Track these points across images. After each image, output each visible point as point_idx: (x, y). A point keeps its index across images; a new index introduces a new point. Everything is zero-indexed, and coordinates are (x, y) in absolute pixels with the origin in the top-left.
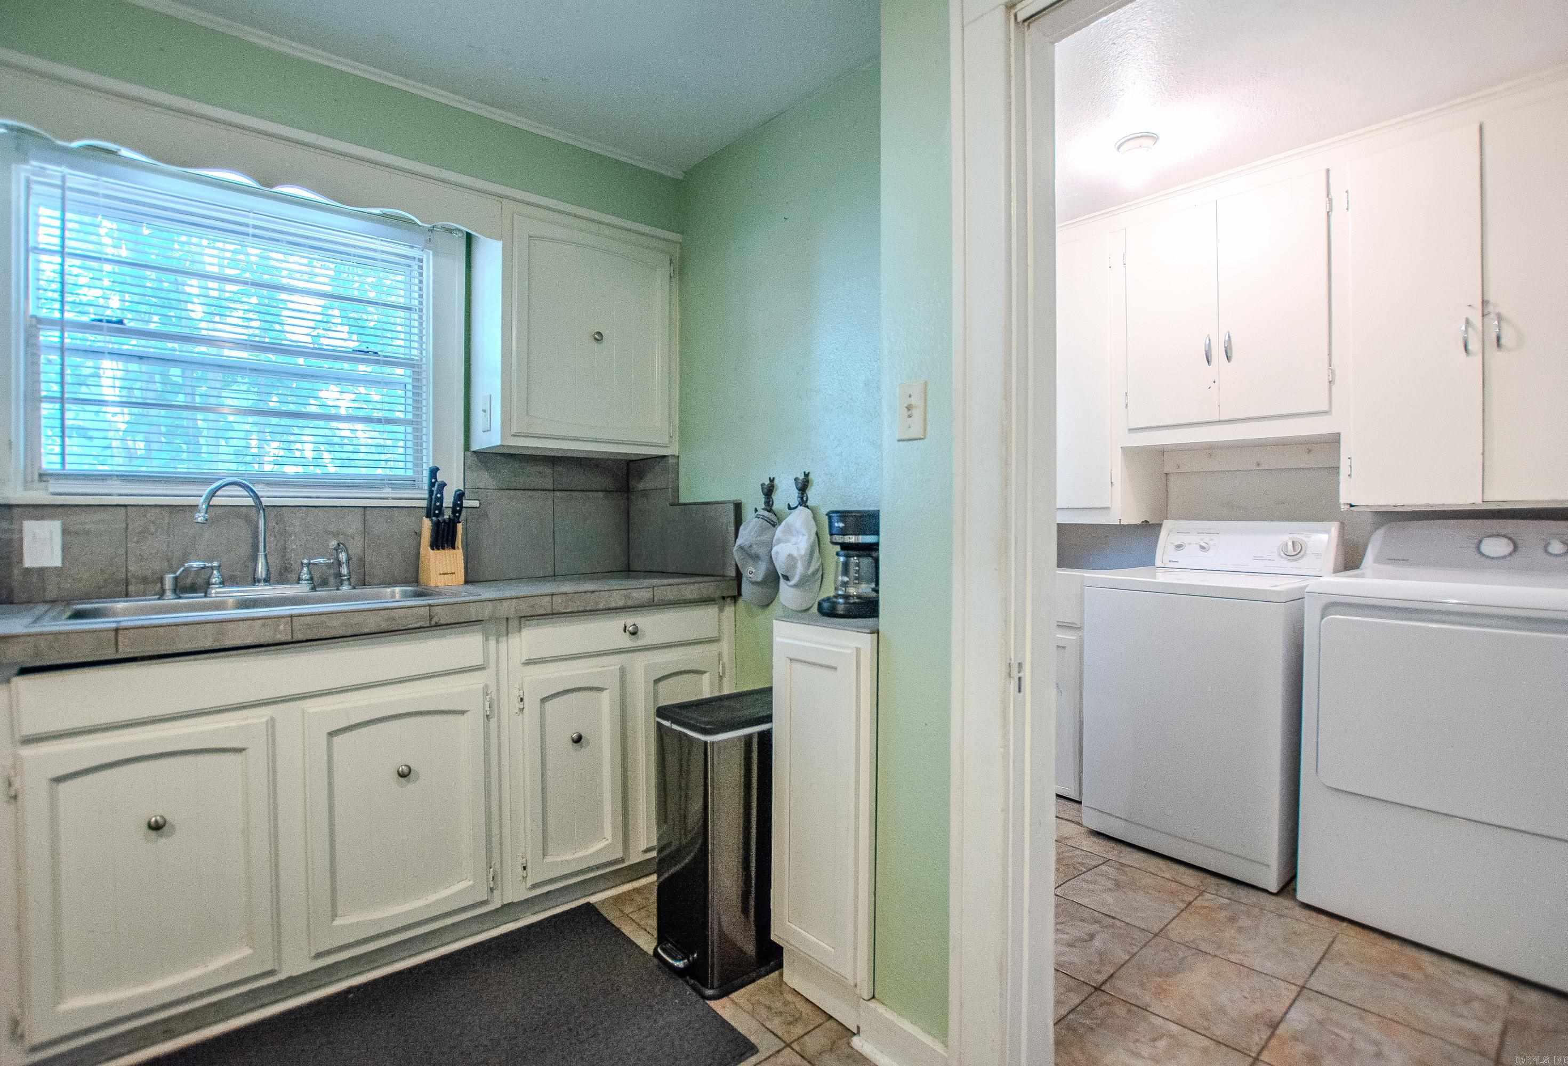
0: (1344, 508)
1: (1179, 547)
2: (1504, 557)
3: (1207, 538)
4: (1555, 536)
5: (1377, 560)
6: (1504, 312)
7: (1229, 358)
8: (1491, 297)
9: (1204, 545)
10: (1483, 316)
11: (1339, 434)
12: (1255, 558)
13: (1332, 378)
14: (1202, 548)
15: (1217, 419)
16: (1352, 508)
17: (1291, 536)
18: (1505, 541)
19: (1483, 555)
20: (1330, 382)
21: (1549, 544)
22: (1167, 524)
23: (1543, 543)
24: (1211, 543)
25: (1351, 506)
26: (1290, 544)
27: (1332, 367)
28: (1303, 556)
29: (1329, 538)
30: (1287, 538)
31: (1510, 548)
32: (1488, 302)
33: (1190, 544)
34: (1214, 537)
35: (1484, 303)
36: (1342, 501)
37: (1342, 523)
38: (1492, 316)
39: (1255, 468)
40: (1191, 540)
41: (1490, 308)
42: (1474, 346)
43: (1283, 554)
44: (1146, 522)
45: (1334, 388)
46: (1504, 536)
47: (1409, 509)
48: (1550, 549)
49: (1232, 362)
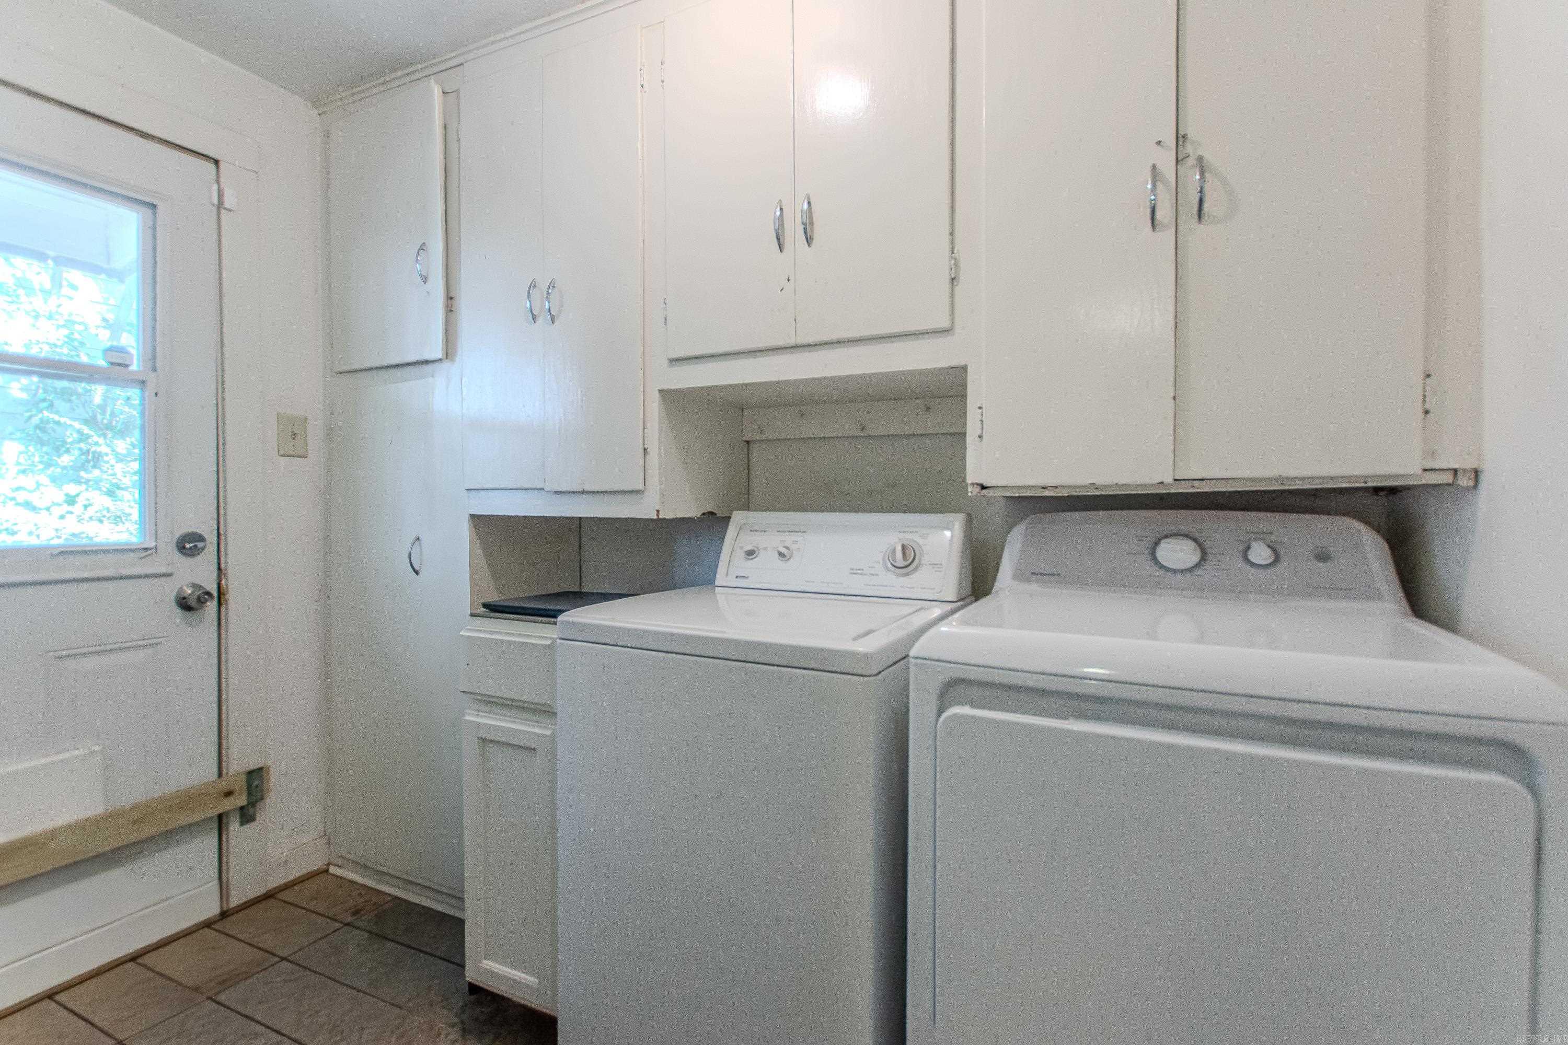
0: (972, 491)
1: (750, 553)
2: (1189, 570)
3: (789, 539)
4: (1260, 536)
5: (1019, 576)
6: (1208, 156)
7: (809, 240)
8: (1191, 129)
9: (784, 551)
10: (1177, 161)
11: (964, 368)
12: (853, 572)
13: (956, 272)
14: (781, 555)
15: (792, 341)
16: (984, 492)
17: (901, 536)
18: (1191, 545)
19: (1162, 567)
20: (953, 279)
21: (1248, 548)
22: (738, 517)
23: (1241, 548)
24: (793, 547)
25: (983, 487)
26: (899, 548)
27: (956, 255)
28: (915, 569)
29: (952, 536)
30: (894, 540)
31: (1196, 558)
32: (1184, 137)
33: (766, 548)
34: (794, 537)
35: (1181, 139)
36: (971, 478)
37: (969, 516)
38: (1191, 162)
39: (858, 433)
40: (769, 542)
41: (1189, 148)
42: (1165, 213)
43: (890, 566)
44: (712, 513)
45: (958, 289)
46: (1187, 536)
47: (1065, 493)
48: (1252, 556)
49: (813, 246)
